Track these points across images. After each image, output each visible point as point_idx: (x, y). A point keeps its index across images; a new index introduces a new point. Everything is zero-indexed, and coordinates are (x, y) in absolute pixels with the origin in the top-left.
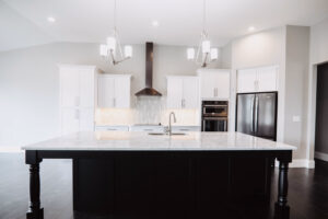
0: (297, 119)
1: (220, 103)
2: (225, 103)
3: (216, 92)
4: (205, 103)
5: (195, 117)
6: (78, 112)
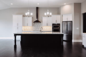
6: (18, 27)
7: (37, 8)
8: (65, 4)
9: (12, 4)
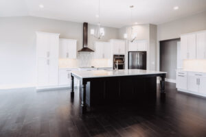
0: (154, 63)
1: (121, 56)
2: (123, 56)
3: (119, 50)
4: (115, 56)
5: (110, 63)
6: (48, 61)
7: (86, 25)
8: (136, 23)
9: (42, 6)
